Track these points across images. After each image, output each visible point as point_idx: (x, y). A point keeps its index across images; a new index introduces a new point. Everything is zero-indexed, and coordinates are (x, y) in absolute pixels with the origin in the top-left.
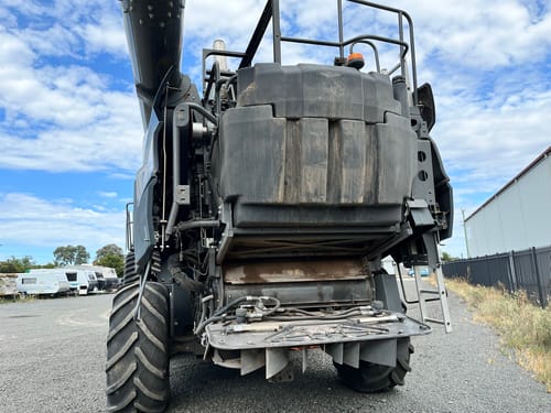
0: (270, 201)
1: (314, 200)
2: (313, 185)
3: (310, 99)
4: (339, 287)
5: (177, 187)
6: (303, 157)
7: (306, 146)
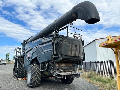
0: (68, 55)
1: (73, 56)
2: (73, 54)
3: (74, 43)
4: (70, 67)
5: (55, 52)
6: (72, 50)
7: (73, 49)
